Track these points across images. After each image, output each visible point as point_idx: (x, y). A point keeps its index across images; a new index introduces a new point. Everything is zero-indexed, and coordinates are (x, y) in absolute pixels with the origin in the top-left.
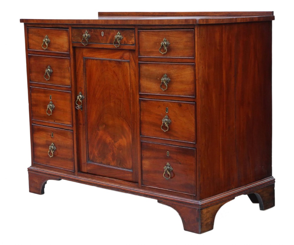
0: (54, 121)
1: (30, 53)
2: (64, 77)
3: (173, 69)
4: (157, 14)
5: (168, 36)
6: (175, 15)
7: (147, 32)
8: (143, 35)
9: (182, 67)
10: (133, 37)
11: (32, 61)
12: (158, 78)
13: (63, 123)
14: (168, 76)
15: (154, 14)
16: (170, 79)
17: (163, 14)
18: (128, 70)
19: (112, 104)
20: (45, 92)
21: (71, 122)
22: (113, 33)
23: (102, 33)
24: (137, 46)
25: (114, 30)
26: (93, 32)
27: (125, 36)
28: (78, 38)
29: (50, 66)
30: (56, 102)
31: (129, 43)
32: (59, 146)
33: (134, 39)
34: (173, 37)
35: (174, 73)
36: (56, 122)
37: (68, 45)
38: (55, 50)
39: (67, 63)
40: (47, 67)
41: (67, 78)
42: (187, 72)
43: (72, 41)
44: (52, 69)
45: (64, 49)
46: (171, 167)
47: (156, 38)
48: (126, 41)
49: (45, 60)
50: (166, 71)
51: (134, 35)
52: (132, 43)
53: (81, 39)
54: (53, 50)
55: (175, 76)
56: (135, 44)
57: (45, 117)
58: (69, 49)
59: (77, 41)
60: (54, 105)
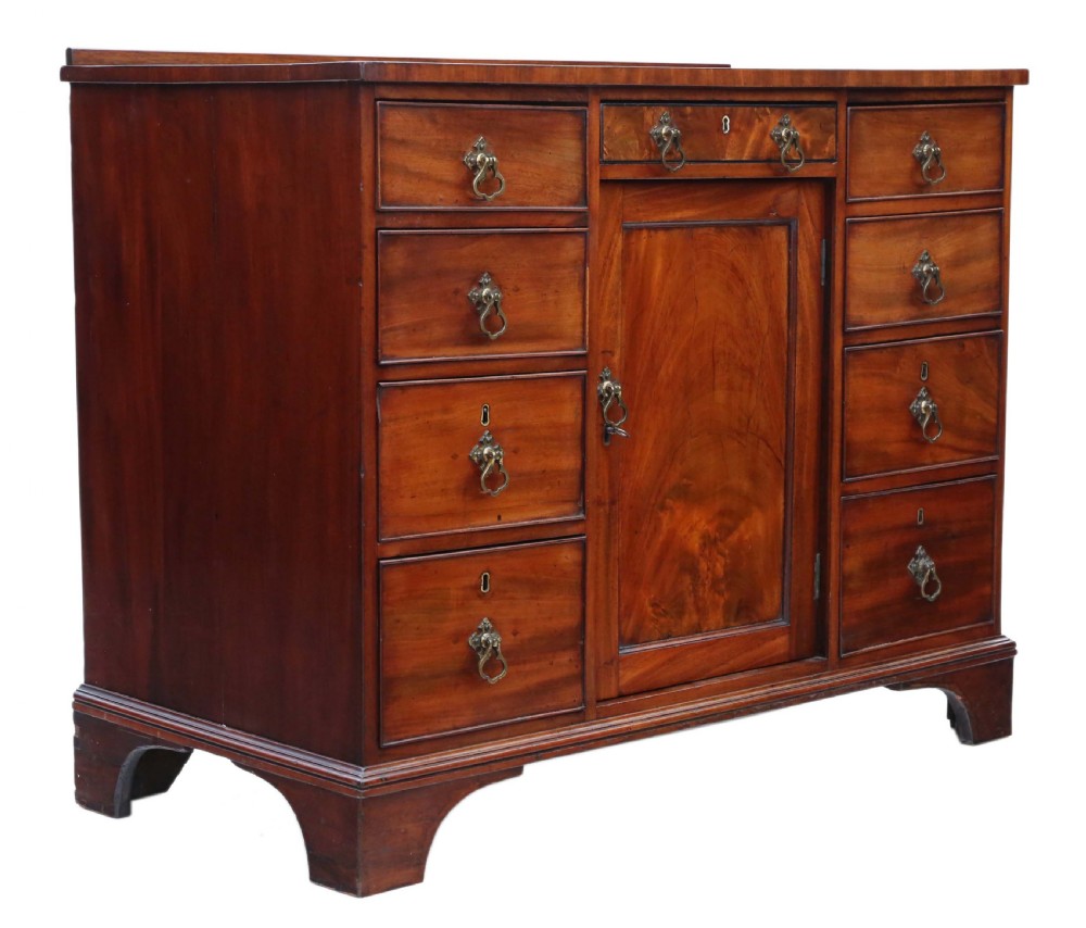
0: (499, 518)
3: (946, 233)
5: (936, 125)
7: (877, 114)
8: (863, 124)
9: (967, 221)
10: (832, 133)
11: (396, 261)
13: (540, 515)
18: (781, 254)
19: (720, 396)
21: (576, 501)
23: (726, 120)
24: (844, 162)
25: (768, 110)
26: (689, 119)
27: (805, 131)
28: (631, 143)
29: (490, 274)
30: (513, 429)
31: (819, 153)
32: (516, 623)
33: (834, 141)
34: (948, 128)
35: (947, 244)
36: (506, 521)
37: (585, 176)
38: (519, 200)
39: (573, 252)
40: (475, 280)
41: (570, 316)
42: (983, 238)
43: (603, 156)
44: (500, 286)
45: (565, 192)
46: (929, 558)
47: (901, 132)
48: (808, 148)
49: (465, 252)
50: (926, 243)
51: (834, 127)
52: (828, 154)
53: (641, 148)
54: (510, 200)
55: (950, 255)
56: (837, 157)
57: (450, 513)
58: (586, 193)
59: (622, 157)
60: (502, 444)
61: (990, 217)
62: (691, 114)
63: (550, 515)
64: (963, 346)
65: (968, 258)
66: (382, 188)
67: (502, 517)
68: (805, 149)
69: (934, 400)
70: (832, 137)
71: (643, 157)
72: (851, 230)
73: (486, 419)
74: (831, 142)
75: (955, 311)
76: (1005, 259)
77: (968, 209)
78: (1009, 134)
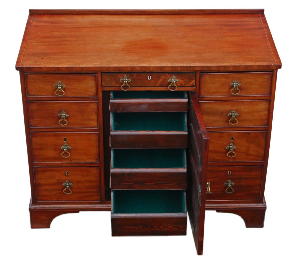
0: (71, 161)
1: (30, 99)
2: (89, 120)
3: (243, 105)
4: (120, 13)
5: (240, 78)
6: (146, 13)
7: (212, 75)
9: (254, 103)
11: (34, 107)
12: (224, 113)
13: (84, 161)
14: (237, 111)
15: (117, 13)
16: (239, 113)
17: (129, 13)
20: (55, 135)
21: (97, 159)
22: (165, 77)
23: (149, 77)
24: (198, 87)
25: (167, 74)
27: (181, 79)
28: (113, 82)
29: (65, 111)
30: (74, 143)
31: (188, 85)
32: (78, 182)
33: (194, 82)
34: (246, 78)
35: (244, 108)
36: (73, 162)
37: (96, 90)
38: (73, 95)
39: (93, 106)
40: (60, 112)
41: (93, 120)
42: (260, 107)
43: (103, 86)
44: (68, 113)
45: (89, 93)
46: (232, 183)
47: (224, 80)
48: (183, 83)
49: (56, 105)
50: (234, 108)
51: (195, 78)
52: (192, 85)
53: (117, 83)
54: (70, 95)
55: (245, 111)
56: (196, 85)
57: (55, 159)
58: (97, 94)
59: (109, 86)
60: (71, 146)
61: (264, 102)
62: (135, 76)
63: (89, 161)
64: (250, 134)
65: (253, 112)
66: (28, 92)
67: (72, 161)
68: (181, 84)
69: (236, 146)
70: (193, 81)
71: (117, 86)
72: (201, 104)
73: (65, 140)
74: (193, 82)
75: (247, 125)
76: (271, 113)
77: (254, 100)
78: (274, 80)
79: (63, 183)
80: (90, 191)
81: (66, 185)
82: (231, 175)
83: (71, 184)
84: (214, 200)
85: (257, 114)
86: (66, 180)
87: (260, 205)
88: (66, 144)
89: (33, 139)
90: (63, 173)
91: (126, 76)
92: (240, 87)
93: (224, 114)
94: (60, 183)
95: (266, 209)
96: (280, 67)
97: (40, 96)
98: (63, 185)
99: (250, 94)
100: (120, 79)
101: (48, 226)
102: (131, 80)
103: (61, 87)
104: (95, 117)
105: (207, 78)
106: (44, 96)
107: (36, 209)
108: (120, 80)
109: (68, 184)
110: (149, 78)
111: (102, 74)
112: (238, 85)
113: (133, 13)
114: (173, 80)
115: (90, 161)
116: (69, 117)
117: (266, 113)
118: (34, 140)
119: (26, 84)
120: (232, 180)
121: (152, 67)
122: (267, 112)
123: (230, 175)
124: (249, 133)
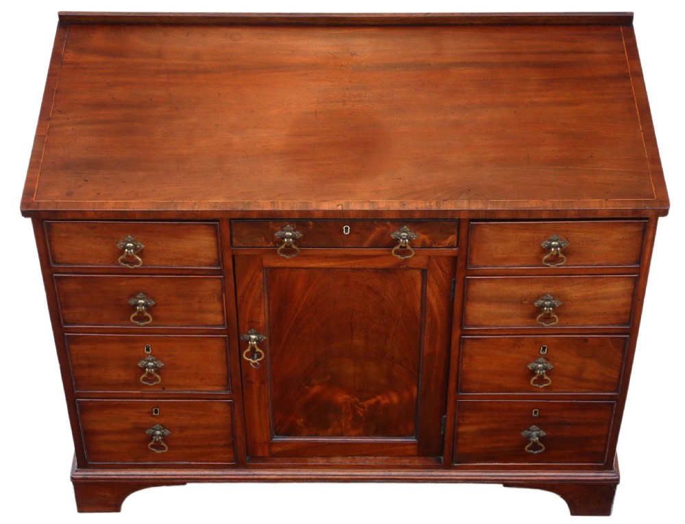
1: (61, 271)
2: (203, 311)
3: (573, 285)
5: (567, 231)
7: (499, 225)
10: (454, 234)
11: (70, 286)
12: (525, 300)
13: (195, 389)
14: (557, 296)
15: (271, 21)
16: (561, 301)
19: (358, 342)
21: (226, 386)
22: (384, 228)
23: (346, 228)
24: (465, 249)
25: (388, 223)
26: (311, 227)
27: (425, 233)
28: (258, 239)
29: (144, 293)
30: (170, 355)
31: (439, 245)
32: (182, 429)
33: (456, 238)
34: (579, 233)
35: (573, 291)
36: (169, 391)
37: (218, 253)
38: (163, 263)
39: (212, 285)
40: (134, 295)
41: (211, 312)
42: (614, 289)
43: (234, 245)
44: (153, 299)
45: (202, 260)
46: (542, 431)
47: (527, 234)
48: (428, 242)
49: (123, 283)
50: (550, 290)
51: (456, 231)
52: (449, 244)
53: (267, 241)
54: (156, 263)
55: (576, 297)
56: (457, 246)
57: (126, 385)
58: (220, 261)
59: (250, 245)
60: (162, 361)
61: (623, 279)
63: (206, 390)
65: (596, 299)
66: (53, 257)
67: (166, 389)
68: (424, 242)
69: (552, 364)
70: (453, 236)
71: (269, 246)
72: (471, 281)
73: (148, 350)
74: (452, 238)
75: (580, 323)
76: (639, 300)
77: (597, 275)
78: (650, 236)
79: (147, 429)
80: (210, 445)
81: (154, 435)
82: (539, 416)
83: (167, 432)
84: (497, 464)
85: (605, 302)
86: (155, 424)
87: (604, 475)
88: (150, 358)
89: (73, 347)
90: (147, 410)
91: (288, 226)
92: (565, 249)
93: (527, 302)
94: (139, 429)
95: (618, 483)
96: (665, 213)
97: (84, 264)
98: (147, 432)
99: (588, 263)
100: (275, 231)
101: (117, 508)
102: (301, 235)
103: (132, 251)
104: (216, 306)
105: (487, 230)
106: (92, 264)
107: (87, 479)
108: (276, 234)
109: (158, 432)
110: (346, 230)
111: (230, 223)
112: (561, 247)
113: (311, 22)
114: (404, 235)
115: (210, 388)
116: (154, 306)
117: (626, 300)
118: (75, 349)
119: (50, 241)
120: (542, 426)
121: (353, 211)
122: (630, 299)
123: (535, 417)
124: (586, 340)
